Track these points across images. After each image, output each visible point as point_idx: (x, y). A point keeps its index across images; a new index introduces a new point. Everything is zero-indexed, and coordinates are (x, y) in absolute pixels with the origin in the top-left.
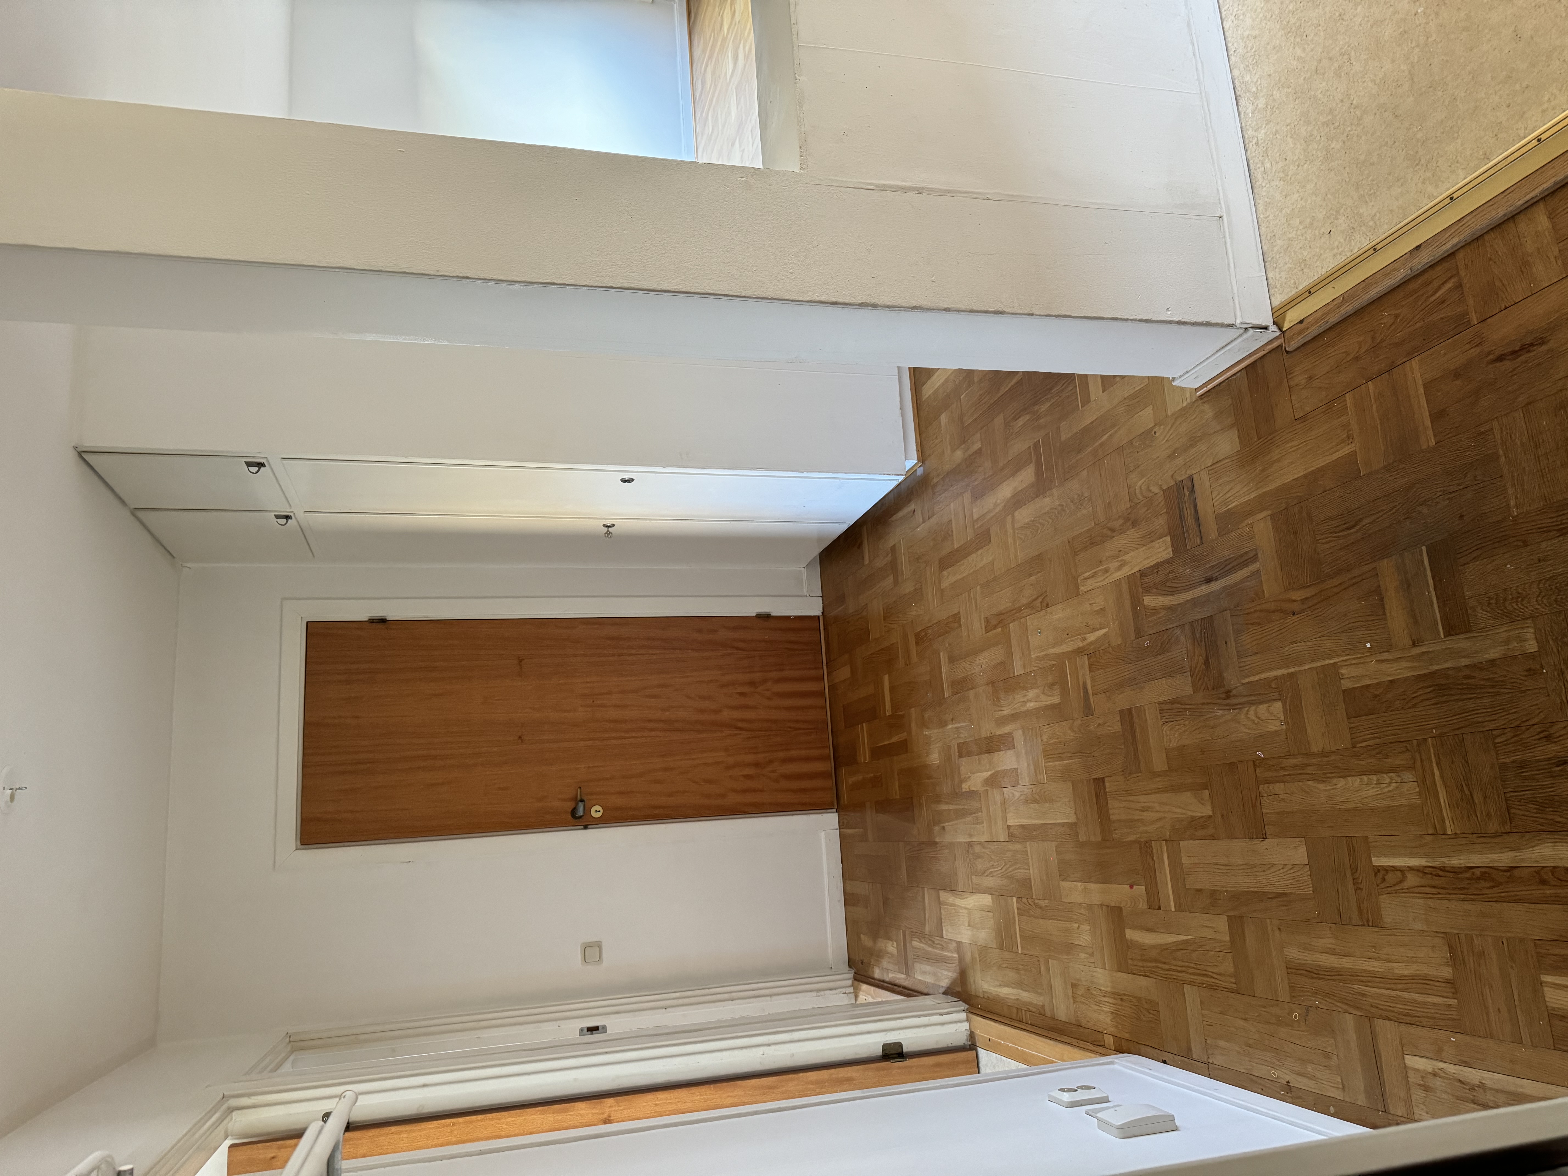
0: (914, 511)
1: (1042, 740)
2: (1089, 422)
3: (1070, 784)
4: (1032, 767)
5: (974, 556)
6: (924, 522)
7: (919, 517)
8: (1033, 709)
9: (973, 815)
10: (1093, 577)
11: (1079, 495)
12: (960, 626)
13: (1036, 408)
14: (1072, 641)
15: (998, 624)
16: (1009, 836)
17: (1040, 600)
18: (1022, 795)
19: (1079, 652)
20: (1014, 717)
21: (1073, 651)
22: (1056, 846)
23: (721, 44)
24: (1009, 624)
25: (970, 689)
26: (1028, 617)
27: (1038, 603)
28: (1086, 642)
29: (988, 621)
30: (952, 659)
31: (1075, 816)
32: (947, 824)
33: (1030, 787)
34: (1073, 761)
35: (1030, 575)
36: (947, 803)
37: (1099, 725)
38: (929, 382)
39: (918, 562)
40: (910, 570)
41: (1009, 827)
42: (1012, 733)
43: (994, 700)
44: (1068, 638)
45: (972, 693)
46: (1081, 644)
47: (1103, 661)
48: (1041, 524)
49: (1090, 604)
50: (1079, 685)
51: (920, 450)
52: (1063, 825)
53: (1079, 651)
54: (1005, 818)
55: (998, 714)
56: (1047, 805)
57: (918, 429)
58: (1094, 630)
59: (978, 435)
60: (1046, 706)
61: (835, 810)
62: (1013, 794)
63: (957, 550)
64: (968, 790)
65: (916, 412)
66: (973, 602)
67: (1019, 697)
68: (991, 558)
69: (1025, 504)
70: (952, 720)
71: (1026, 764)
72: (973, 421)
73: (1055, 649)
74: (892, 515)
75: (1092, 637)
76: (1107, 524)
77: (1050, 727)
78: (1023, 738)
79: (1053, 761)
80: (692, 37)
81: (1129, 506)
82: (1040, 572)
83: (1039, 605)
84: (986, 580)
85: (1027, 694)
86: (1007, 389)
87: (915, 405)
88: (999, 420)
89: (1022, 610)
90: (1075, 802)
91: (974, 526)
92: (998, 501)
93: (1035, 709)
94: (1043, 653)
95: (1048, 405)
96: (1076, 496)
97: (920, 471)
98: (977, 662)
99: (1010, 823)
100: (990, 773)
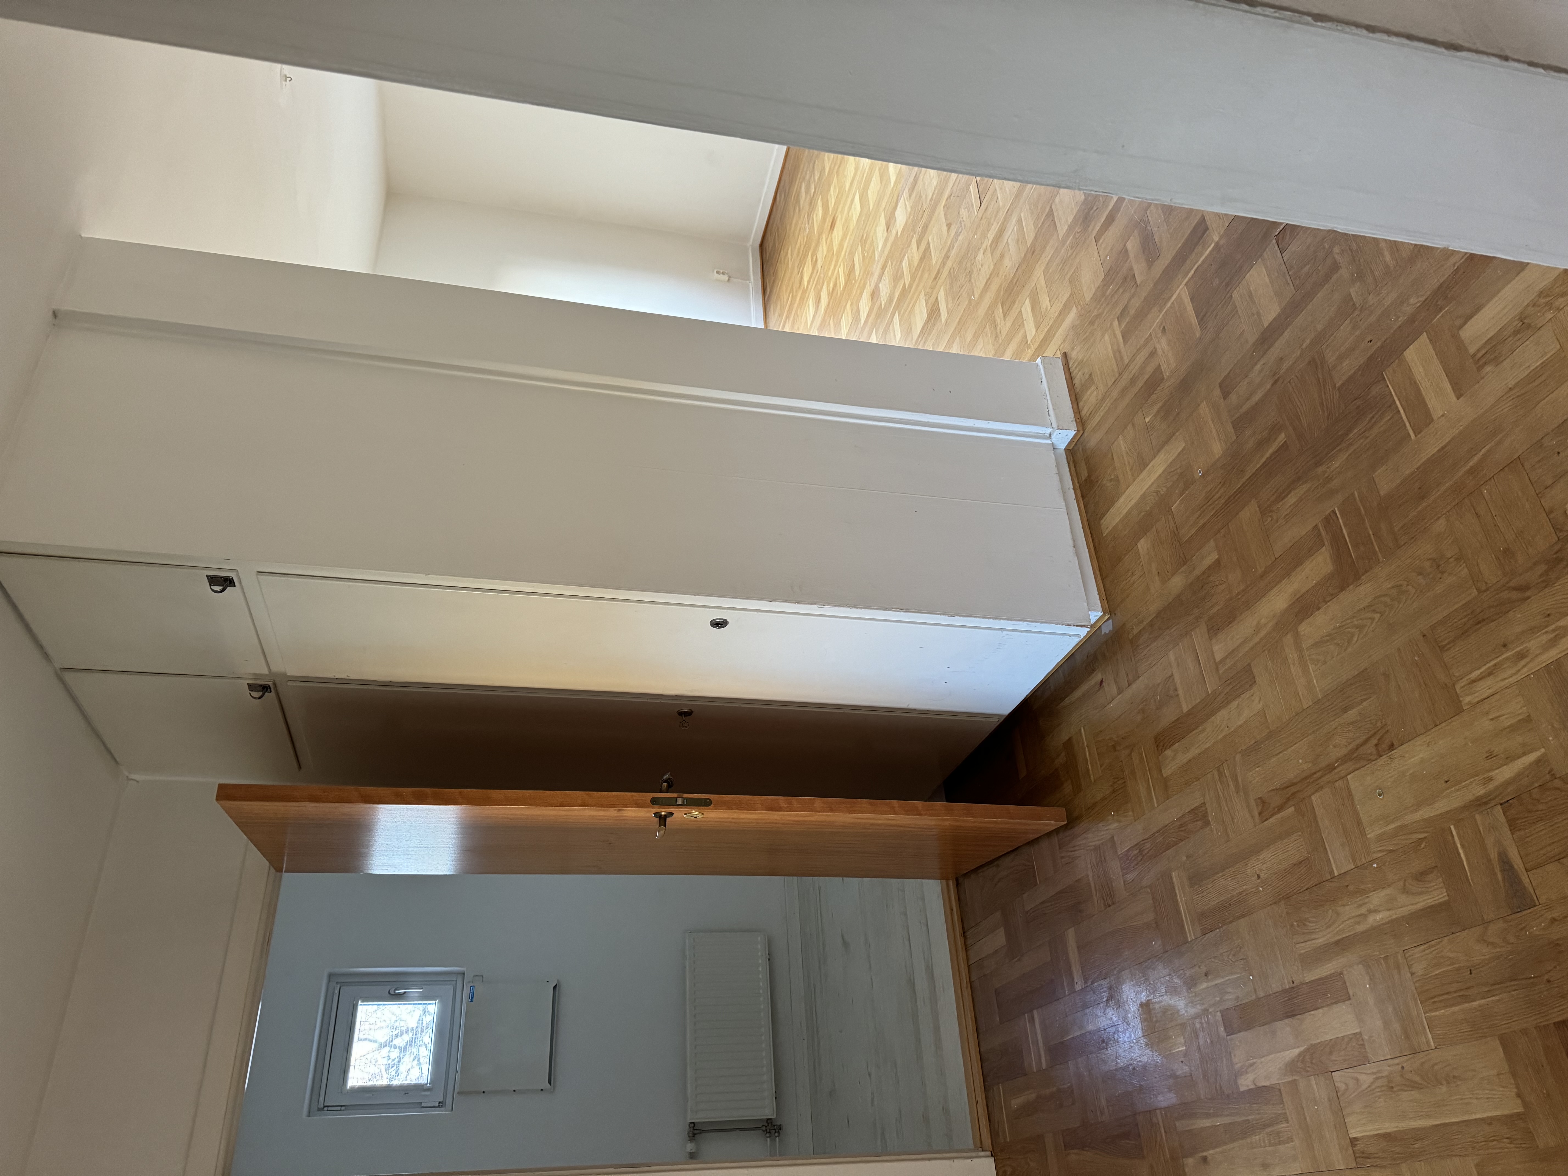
0: (1102, 682)
1: (1412, 974)
2: (1436, 450)
3: (1497, 1043)
4: (1396, 1026)
5: (1223, 713)
6: (1120, 691)
7: (1111, 688)
8: (1383, 924)
9: (1268, 1130)
10: (1490, 674)
11: (1434, 560)
12: (1208, 823)
13: (1320, 470)
14: (1458, 790)
15: (1285, 803)
16: (1356, 1158)
17: (1374, 741)
18: (1377, 1078)
19: (1480, 805)
20: (1341, 945)
21: (1465, 807)
22: (1477, 1165)
23: (801, 297)
24: (1310, 796)
25: (1239, 918)
26: (1349, 777)
27: (1370, 748)
28: (1491, 786)
29: (1264, 802)
30: (1196, 879)
31: (1519, 1101)
32: (1211, 1152)
33: (1396, 1061)
34: (1497, 998)
35: (1345, 710)
36: (1208, 1116)
37: (1554, 920)
38: (1112, 510)
39: (1115, 751)
40: (1101, 766)
41: (1353, 1141)
42: (1341, 973)
43: (1292, 925)
44: (1448, 789)
45: (1243, 923)
46: (1481, 791)
47: (1541, 807)
48: (1357, 627)
49: (1492, 719)
50: (1490, 861)
51: (1105, 598)
52: (1489, 1121)
53: (1480, 803)
54: (1342, 1126)
55: (1304, 948)
56: (1444, 1089)
57: (1098, 573)
58: (1510, 758)
59: (1212, 543)
60: (1412, 913)
61: (989, 1153)
62: (1357, 1080)
63: (1189, 713)
64: (1252, 1087)
65: (1094, 553)
66: (1231, 783)
67: (1349, 910)
68: (1260, 706)
69: (1319, 609)
70: (1206, 975)
71: (1379, 1023)
72: (1198, 530)
73: (1421, 812)
74: (1062, 699)
75: (1505, 773)
76: (1508, 583)
77: (1429, 948)
78: (1367, 978)
79: (1446, 1007)
80: (768, 309)
81: (1555, 539)
82: (1365, 700)
83: (1373, 750)
84: (1253, 741)
85: (1366, 901)
86: (1258, 466)
87: (1092, 546)
88: (1248, 513)
89: (1335, 768)
90: (1514, 1074)
91: (1217, 670)
92: (1263, 621)
93: (1388, 923)
94: (1392, 826)
95: (1344, 456)
96: (1427, 564)
97: (1107, 628)
98: (1249, 871)
99: (1353, 1134)
100: (1297, 1051)
